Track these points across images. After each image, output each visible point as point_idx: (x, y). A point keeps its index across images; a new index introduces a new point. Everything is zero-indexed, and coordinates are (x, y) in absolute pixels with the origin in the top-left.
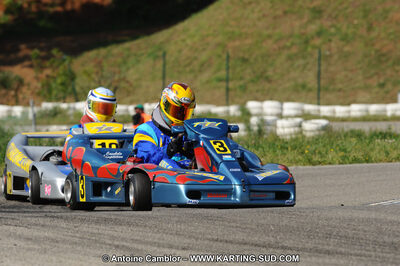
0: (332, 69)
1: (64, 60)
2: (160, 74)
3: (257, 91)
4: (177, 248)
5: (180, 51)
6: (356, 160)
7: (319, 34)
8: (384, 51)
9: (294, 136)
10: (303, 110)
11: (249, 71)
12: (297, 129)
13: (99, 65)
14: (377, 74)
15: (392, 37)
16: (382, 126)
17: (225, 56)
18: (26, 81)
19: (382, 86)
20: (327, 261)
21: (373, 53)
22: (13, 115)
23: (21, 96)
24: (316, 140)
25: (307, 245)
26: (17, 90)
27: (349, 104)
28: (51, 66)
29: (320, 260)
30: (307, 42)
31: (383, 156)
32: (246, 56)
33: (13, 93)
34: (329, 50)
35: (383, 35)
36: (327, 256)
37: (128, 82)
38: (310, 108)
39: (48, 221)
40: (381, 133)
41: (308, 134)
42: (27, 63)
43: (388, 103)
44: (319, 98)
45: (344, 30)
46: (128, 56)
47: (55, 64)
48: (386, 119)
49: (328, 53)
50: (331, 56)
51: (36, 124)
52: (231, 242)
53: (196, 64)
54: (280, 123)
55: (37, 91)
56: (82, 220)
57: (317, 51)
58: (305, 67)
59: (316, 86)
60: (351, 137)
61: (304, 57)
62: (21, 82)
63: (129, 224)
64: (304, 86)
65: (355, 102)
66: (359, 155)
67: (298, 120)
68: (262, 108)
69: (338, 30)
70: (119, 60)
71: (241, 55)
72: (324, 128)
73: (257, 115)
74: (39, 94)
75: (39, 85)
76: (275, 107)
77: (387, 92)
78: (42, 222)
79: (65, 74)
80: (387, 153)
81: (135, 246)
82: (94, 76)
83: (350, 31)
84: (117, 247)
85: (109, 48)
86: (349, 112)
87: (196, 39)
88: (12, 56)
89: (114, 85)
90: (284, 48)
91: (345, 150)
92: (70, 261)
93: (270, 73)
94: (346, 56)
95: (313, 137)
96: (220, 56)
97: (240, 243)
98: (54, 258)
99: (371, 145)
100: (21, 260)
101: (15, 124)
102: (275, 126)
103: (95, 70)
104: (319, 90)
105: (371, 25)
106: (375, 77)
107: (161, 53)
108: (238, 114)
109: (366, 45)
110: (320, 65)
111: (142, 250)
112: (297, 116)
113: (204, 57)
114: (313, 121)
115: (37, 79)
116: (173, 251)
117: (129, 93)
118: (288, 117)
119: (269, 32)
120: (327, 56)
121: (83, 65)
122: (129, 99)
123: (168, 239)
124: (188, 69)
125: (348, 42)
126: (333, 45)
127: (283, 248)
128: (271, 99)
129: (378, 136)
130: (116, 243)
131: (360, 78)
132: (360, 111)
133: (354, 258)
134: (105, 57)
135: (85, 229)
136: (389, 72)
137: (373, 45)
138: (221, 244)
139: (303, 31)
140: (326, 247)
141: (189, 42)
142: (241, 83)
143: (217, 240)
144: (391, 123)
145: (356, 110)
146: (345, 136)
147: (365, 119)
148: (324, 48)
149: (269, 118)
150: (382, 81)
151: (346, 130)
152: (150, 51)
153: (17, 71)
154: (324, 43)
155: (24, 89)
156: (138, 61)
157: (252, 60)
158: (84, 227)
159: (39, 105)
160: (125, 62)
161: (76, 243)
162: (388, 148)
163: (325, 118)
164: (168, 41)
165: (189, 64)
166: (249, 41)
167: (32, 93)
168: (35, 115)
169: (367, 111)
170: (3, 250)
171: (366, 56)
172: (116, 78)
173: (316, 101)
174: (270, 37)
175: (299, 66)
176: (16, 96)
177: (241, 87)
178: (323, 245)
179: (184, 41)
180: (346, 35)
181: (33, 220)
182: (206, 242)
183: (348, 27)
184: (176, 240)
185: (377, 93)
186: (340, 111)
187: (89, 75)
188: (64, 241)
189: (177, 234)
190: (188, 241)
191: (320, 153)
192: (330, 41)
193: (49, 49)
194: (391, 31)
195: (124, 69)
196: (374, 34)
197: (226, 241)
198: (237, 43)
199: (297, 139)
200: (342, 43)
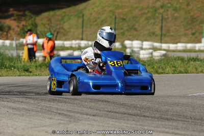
0: (168, 25)
1: (32, 18)
2: (81, 26)
3: (130, 35)
4: (90, 115)
5: (91, 14)
6: (180, 72)
7: (162, 7)
8: (195, 17)
9: (149, 59)
10: (153, 46)
11: (126, 25)
12: (150, 55)
13: (50, 20)
14: (191, 28)
15: (199, 9)
16: (193, 55)
17: (114, 17)
18: (12, 28)
19: (193, 34)
20: (167, 123)
21: (189, 17)
22: (5, 44)
23: (9, 35)
24: (160, 61)
25: (156, 115)
26: (7, 32)
27: (177, 43)
28: (25, 20)
29: (163, 123)
30: (156, 11)
31: (194, 70)
32: (125, 18)
33: (5, 33)
34: (167, 15)
35: (195, 8)
36: (167, 121)
37: (64, 29)
38: (157, 45)
39: (24, 100)
40: (193, 58)
41: (156, 58)
42: (13, 18)
43: (196, 43)
44: (161, 40)
45: (175, 5)
46: (65, 16)
47: (27, 19)
48: (195, 51)
49: (166, 17)
50: (168, 18)
51: (17, 50)
52: (118, 113)
53: (99, 21)
54: (142, 52)
55: (17, 33)
56: (42, 100)
57: (161, 15)
58: (154, 23)
59: (160, 34)
60: (178, 60)
61: (154, 19)
62: (9, 28)
63: (65, 102)
64: (154, 33)
65: (180, 42)
66: (182, 70)
67: (151, 51)
68: (132, 44)
69: (172, 5)
70: (60, 18)
71: (122, 17)
72: (164, 55)
73: (130, 48)
74: (19, 34)
75: (19, 30)
76: (139, 44)
77: (196, 38)
78: (21, 100)
79: (32, 25)
80: (197, 69)
81: (69, 113)
82: (47, 26)
83: (178, 6)
84: (59, 114)
85: (54, 12)
86: (177, 47)
87: (99, 8)
88: (6, 14)
89: (57, 30)
90: (144, 13)
91: (175, 67)
92: (35, 120)
93: (136, 26)
94: (176, 19)
95: (159, 60)
96: (111, 17)
97: (122, 113)
98: (27, 119)
99: (188, 65)
100: (10, 119)
101: (6, 49)
102: (139, 54)
103: (48, 23)
104: (161, 35)
105: (189, 3)
106: (190, 30)
107: (81, 15)
108: (120, 47)
109: (186, 13)
110: (162, 23)
111: (72, 116)
112: (150, 49)
113: (103, 17)
114: (158, 51)
115: (18, 26)
116: (88, 116)
117: (64, 35)
118: (145, 49)
119: (137, 5)
120: (166, 19)
121: (41, 20)
122: (64, 38)
123: (85, 110)
124: (95, 23)
125: (177, 11)
126: (169, 13)
127: (144, 116)
128: (137, 40)
129: (192, 60)
130: (59, 112)
131: (183, 30)
132: (182, 47)
133: (180, 122)
134: (53, 16)
135: (43, 104)
136: (197, 27)
137: (190, 13)
138: (112, 114)
139: (154, 5)
140: (166, 116)
141: (95, 9)
142: (122, 31)
143: (110, 112)
144: (198, 53)
145: (180, 46)
146: (175, 60)
147: (185, 51)
148: (164, 14)
149: (136, 49)
150: (194, 31)
151: (175, 56)
152: (76, 13)
153: (8, 22)
154: (164, 11)
155: (11, 32)
156: (69, 19)
157: (127, 20)
158: (43, 103)
159: (19, 40)
160: (63, 19)
161: (38, 111)
162: (197, 66)
163: (164, 50)
164: (85, 9)
165: (96, 21)
166: (126, 10)
167: (15, 34)
168: (16, 45)
169: (186, 47)
170: (1, 114)
171: (185, 19)
172: (58, 27)
173: (160, 41)
174: (137, 8)
175: (151, 23)
176: (7, 35)
177: (121, 33)
178: (165, 115)
179: (93, 9)
180: (176, 8)
181: (17, 99)
182: (105, 112)
183: (177, 4)
184: (89, 111)
185: (191, 38)
186: (172, 46)
187: (44, 25)
188: (32, 110)
189: (90, 108)
190: (96, 112)
191: (162, 68)
192: (168, 10)
193: (24, 11)
194: (199, 6)
195: (62, 22)
196: (190, 8)
197: (115, 112)
198: (120, 11)
199: (150, 60)
200: (173, 12)
